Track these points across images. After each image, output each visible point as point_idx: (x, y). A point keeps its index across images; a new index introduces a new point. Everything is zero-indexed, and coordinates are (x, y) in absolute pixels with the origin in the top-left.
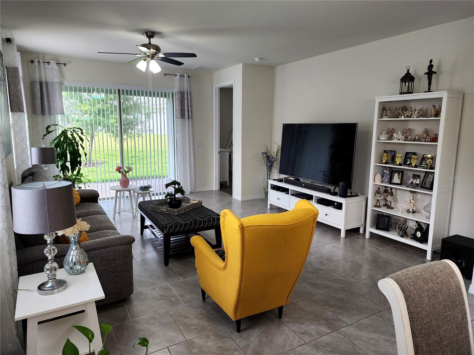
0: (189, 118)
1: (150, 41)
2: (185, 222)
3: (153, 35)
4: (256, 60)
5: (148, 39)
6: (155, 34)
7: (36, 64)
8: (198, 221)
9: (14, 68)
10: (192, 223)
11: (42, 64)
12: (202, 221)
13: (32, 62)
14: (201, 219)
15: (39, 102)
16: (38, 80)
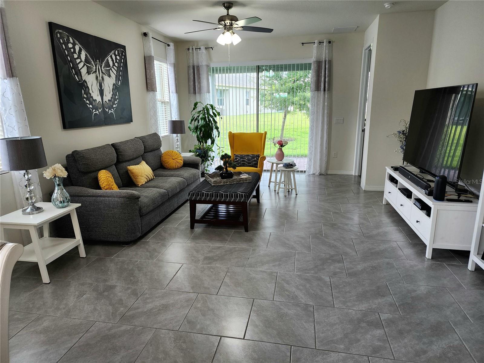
0: (325, 90)
1: (228, 12)
2: (206, 193)
3: (231, 5)
4: (386, 6)
5: (227, 10)
6: (232, 4)
7: (191, 51)
8: (219, 194)
9: (149, 56)
10: (213, 194)
11: (194, 50)
12: (224, 194)
13: (189, 49)
14: (223, 193)
15: (192, 83)
16: (191, 65)
